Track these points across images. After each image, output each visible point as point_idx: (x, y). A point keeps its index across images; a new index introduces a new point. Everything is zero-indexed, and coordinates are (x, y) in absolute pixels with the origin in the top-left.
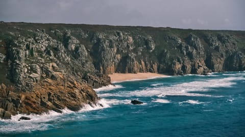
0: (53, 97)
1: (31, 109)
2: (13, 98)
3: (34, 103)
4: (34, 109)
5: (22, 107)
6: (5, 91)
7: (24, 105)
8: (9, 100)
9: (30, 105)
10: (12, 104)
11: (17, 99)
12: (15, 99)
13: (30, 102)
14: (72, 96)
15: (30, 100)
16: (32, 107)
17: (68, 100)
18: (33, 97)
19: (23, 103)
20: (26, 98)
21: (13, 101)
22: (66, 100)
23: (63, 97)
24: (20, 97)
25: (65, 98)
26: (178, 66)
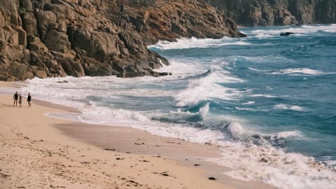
0: (183, 18)
1: (159, 35)
2: (131, 15)
3: (164, 24)
4: (164, 34)
5: (146, 30)
6: (116, 4)
7: (149, 28)
8: (125, 19)
9: (158, 27)
10: (131, 24)
11: (138, 17)
12: (135, 17)
13: (157, 23)
14: (210, 20)
15: (157, 20)
16: (161, 31)
17: (205, 24)
18: (160, 16)
19: (147, 25)
20: (151, 16)
21: (132, 20)
22: (202, 24)
23: (197, 20)
24: (142, 14)
25: (201, 21)
26: (258, 14)
